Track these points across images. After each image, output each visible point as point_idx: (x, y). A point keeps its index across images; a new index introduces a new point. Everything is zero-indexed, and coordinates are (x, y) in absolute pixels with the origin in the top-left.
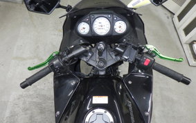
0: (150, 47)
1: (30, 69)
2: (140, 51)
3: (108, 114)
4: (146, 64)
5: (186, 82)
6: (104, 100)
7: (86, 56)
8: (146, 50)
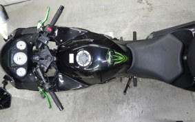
0: (39, 26)
1: (51, 107)
2: (42, 32)
3: (79, 53)
4: (51, 30)
5: (62, 8)
6: (71, 56)
7: (43, 68)
8: (41, 29)
